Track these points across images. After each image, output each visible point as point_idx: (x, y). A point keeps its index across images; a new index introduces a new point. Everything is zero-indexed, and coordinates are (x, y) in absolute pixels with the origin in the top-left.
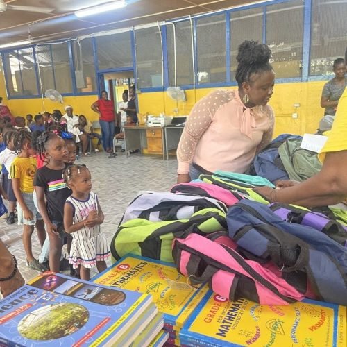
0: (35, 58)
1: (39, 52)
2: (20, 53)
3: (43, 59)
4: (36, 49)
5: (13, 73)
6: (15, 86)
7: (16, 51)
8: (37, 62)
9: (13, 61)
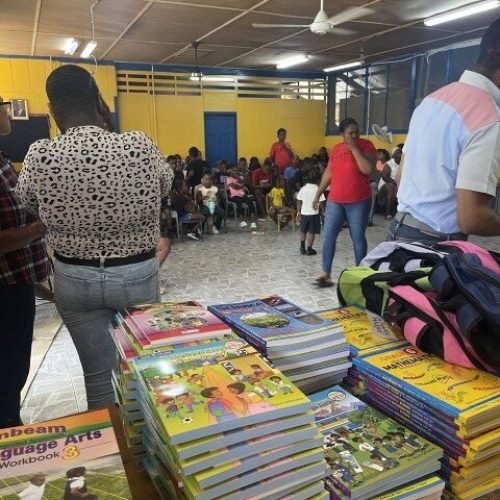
0: (367, 82)
1: (373, 74)
2: (350, 75)
3: (377, 82)
4: (371, 70)
5: (337, 101)
6: (337, 117)
7: (345, 74)
8: (369, 87)
9: (341, 86)
